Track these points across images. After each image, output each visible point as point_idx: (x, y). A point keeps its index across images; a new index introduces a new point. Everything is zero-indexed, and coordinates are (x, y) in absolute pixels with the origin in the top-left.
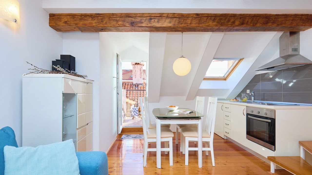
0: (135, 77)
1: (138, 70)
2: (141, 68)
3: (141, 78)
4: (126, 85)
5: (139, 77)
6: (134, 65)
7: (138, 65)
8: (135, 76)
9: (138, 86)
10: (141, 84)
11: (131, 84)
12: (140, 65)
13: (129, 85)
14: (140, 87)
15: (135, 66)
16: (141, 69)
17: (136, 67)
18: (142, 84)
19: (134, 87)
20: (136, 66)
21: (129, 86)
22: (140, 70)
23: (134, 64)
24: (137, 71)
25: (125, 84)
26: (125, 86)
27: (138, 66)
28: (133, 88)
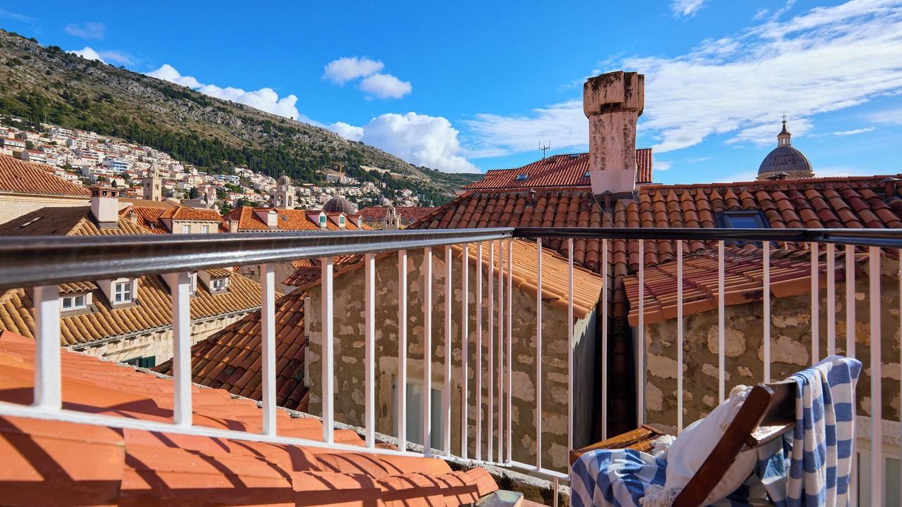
0: (599, 166)
1: (615, 134)
2: (627, 122)
3: (627, 167)
4: (562, 201)
5: (620, 166)
6: (595, 114)
7: (612, 111)
8: (599, 160)
9: (614, 203)
10: (628, 195)
11: (585, 194)
12: (625, 109)
13: (572, 200)
14: (622, 208)
15: (600, 120)
16: (629, 126)
17: (607, 125)
18: (635, 193)
19: (596, 207)
20: (605, 117)
21: (574, 207)
22: (622, 134)
23: (598, 110)
24: (608, 139)
25: (559, 198)
26: (558, 205)
27: (617, 116)
28: (590, 213)
